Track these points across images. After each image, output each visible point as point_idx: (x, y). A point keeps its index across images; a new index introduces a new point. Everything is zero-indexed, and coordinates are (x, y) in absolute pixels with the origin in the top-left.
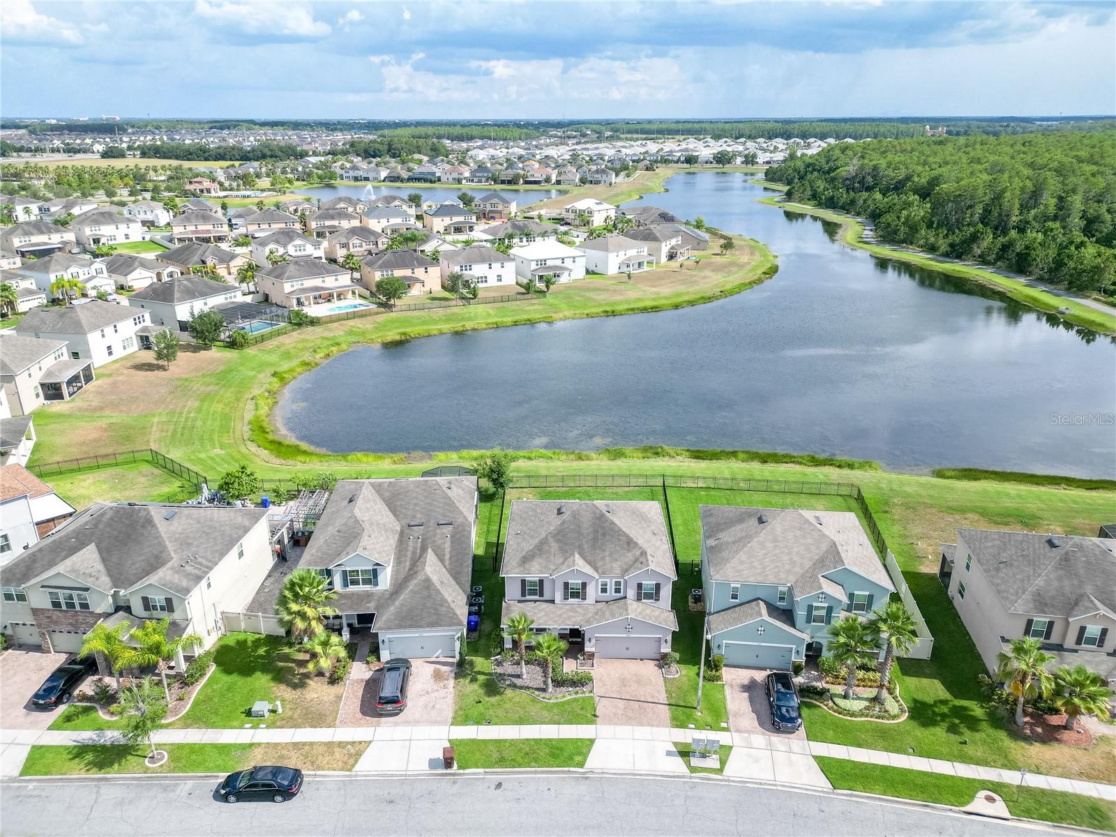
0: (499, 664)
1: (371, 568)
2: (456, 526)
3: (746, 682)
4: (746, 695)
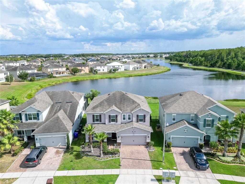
0: (83, 148)
1: (36, 113)
2: (73, 103)
3: (181, 152)
4: (182, 157)
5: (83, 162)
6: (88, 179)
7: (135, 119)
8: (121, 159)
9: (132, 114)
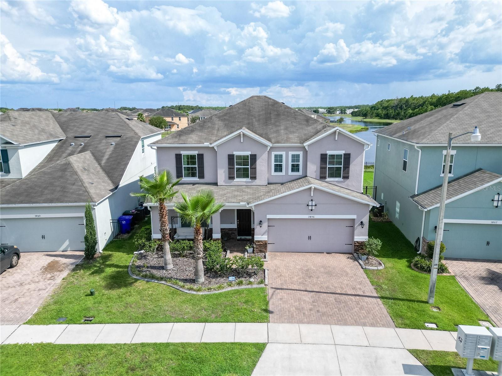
0: (142, 257)
2: (124, 138)
5: (130, 300)
6: (137, 361)
7: (313, 168)
8: (270, 291)
9: (306, 152)
